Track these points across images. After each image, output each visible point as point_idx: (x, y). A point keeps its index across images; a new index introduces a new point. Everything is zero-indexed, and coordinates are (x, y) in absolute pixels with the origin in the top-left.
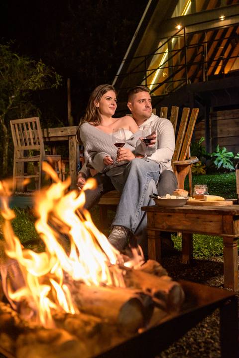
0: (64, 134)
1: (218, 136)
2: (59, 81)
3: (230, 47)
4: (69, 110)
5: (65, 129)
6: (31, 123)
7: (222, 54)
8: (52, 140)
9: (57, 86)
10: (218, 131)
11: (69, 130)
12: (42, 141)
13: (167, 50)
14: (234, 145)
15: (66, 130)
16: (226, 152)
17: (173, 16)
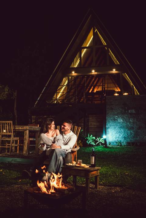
0: (22, 129)
1: (90, 127)
3: (97, 79)
6: (8, 123)
7: (93, 83)
8: (16, 130)
10: (90, 124)
11: (25, 127)
12: (12, 131)
15: (24, 127)
16: (92, 137)
17: (71, 67)
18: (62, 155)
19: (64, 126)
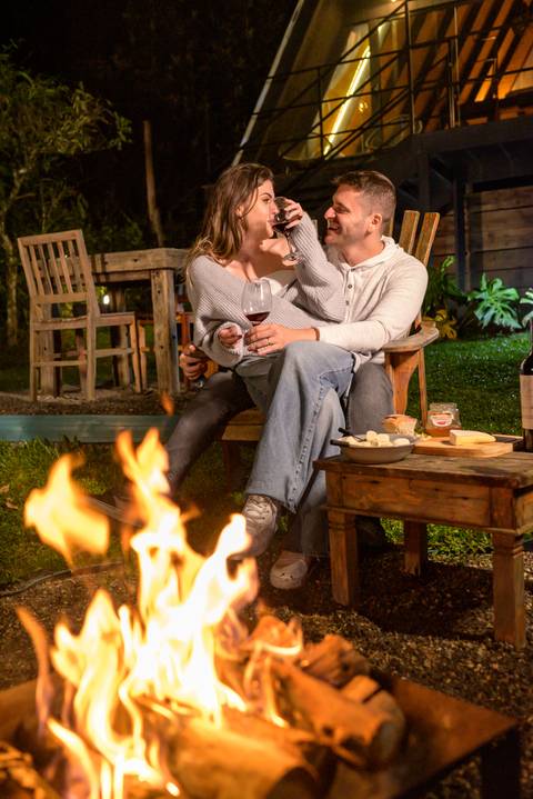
0: (139, 265)
1: (485, 249)
2: (124, 133)
3: (510, 35)
4: (151, 193)
5: (140, 256)
6: (65, 244)
7: (493, 53)
8: (113, 278)
9: (120, 144)
10: (485, 235)
11: (150, 258)
12: (90, 281)
13: (367, 53)
14: (521, 268)
15: (145, 256)
16: (501, 289)
18: (332, 378)
19: (341, 209)
